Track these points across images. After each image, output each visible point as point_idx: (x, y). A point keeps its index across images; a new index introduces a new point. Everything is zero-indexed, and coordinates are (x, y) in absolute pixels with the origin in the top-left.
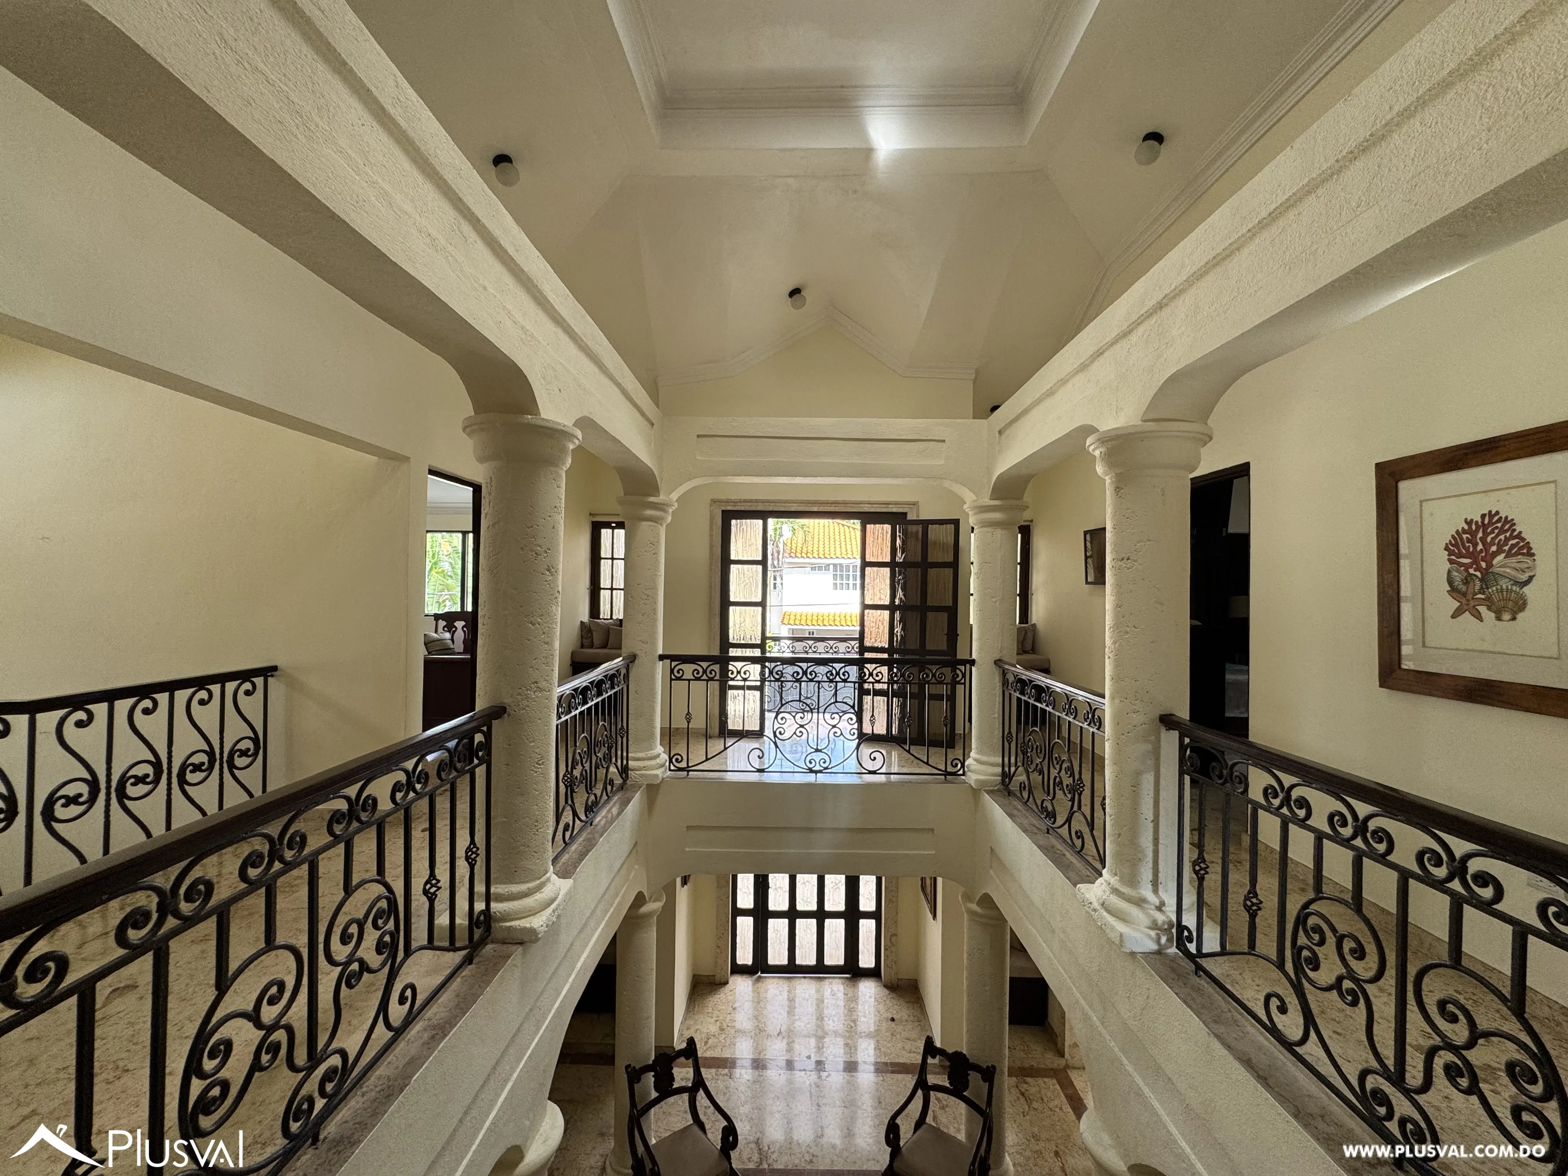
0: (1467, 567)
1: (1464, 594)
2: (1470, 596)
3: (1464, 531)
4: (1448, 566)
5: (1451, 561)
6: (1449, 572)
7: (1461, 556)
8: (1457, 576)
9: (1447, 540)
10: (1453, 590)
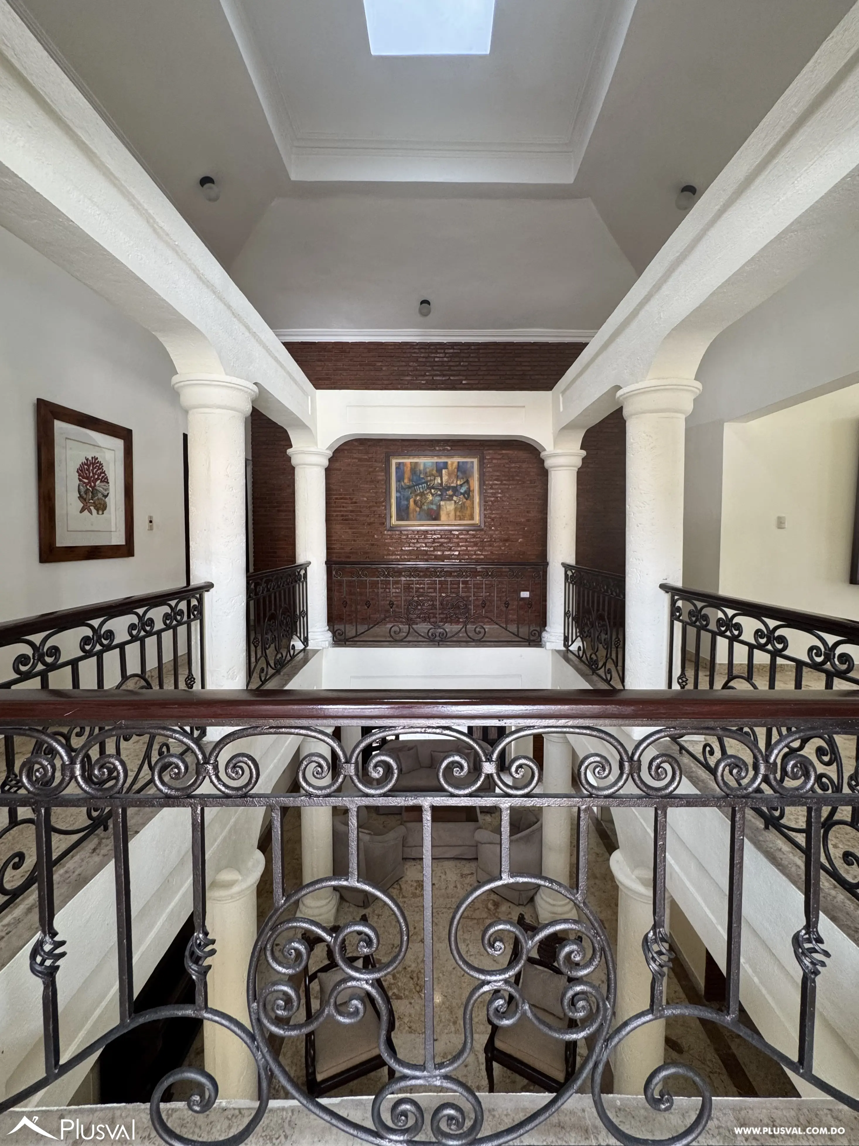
0: (87, 484)
1: (85, 500)
2: (87, 501)
3: (86, 464)
4: (78, 482)
5: (80, 480)
6: (79, 485)
7: (84, 478)
8: (83, 489)
9: (78, 467)
10: (81, 497)
